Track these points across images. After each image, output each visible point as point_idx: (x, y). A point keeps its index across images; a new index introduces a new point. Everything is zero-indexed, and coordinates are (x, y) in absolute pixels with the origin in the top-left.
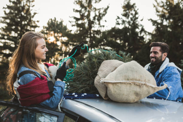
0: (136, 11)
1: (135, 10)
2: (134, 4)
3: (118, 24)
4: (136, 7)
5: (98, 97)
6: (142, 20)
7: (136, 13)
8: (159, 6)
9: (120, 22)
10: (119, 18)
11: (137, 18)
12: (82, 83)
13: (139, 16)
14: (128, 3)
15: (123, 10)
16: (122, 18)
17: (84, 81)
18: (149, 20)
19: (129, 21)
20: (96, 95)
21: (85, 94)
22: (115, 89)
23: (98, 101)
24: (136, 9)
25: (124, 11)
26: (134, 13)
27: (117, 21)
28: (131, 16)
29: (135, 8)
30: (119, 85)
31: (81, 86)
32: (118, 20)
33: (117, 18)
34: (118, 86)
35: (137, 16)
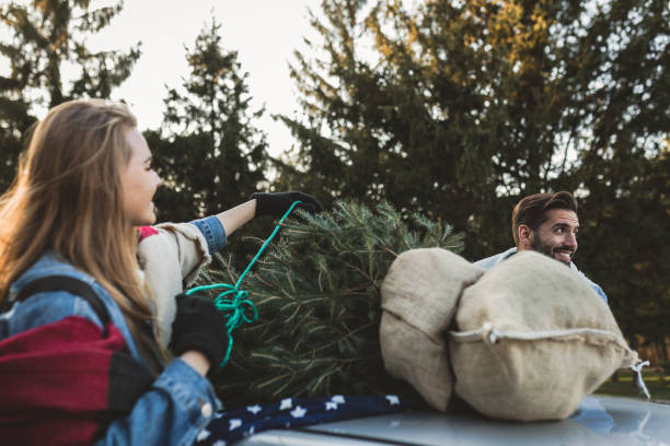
0: (242, 81)
1: (234, 77)
2: (233, 56)
3: (174, 118)
4: (239, 65)
5: (395, 405)
6: (259, 114)
7: (240, 88)
8: (307, 73)
9: (181, 112)
10: (175, 96)
11: (244, 106)
12: (304, 349)
13: (251, 98)
14: (213, 48)
15: (192, 69)
16: (186, 99)
17: (314, 339)
18: (275, 118)
19: (213, 113)
20: (388, 401)
21: (339, 399)
22: (530, 366)
23: (395, 424)
24: (240, 74)
25: (196, 73)
26: (231, 85)
27: (170, 109)
28: (220, 95)
29: (235, 67)
30: (544, 347)
31: (309, 364)
32: (172, 104)
33: (167, 95)
34: (540, 352)
35: (243, 97)
